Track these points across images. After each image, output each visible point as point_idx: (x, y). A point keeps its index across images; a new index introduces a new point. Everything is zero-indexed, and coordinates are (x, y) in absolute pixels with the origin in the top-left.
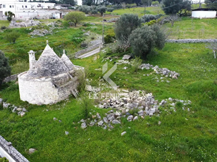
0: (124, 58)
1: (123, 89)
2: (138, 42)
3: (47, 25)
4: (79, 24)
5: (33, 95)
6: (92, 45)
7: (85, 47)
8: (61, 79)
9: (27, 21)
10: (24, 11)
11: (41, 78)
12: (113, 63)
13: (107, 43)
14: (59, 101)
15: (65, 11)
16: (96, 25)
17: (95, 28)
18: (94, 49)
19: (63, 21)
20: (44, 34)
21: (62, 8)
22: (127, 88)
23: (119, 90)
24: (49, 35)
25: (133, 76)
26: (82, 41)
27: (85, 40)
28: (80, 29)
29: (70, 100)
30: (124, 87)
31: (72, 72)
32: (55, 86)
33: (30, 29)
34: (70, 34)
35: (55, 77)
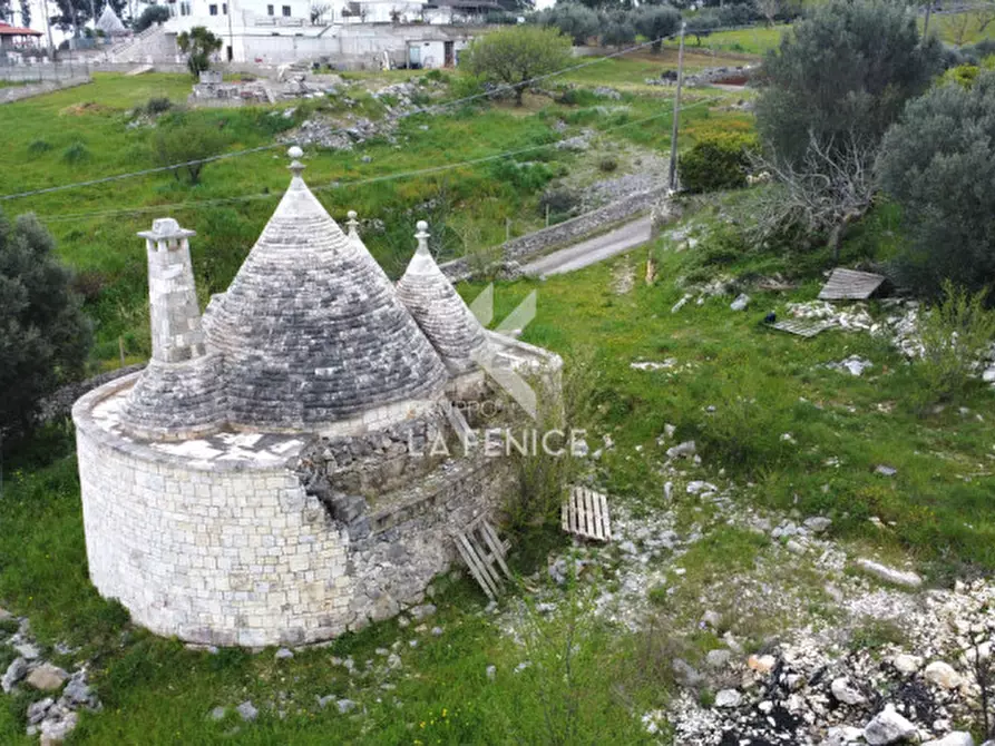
0: (829, 290)
1: (870, 556)
2: (965, 180)
3: (376, 97)
4: (538, 92)
5: (159, 569)
6: (602, 203)
7: (561, 214)
8: (379, 451)
9: (283, 75)
10: (276, 30)
11: (230, 439)
12: (760, 324)
13: (698, 191)
14: (352, 628)
15: (470, 31)
16: (627, 98)
17: (619, 112)
18: (617, 227)
19: (457, 75)
20: (354, 137)
21: (457, 17)
22: (904, 543)
23: (833, 558)
24: (376, 143)
25: (929, 441)
26: (549, 178)
27: (564, 173)
28: (542, 116)
29: (443, 616)
30: (874, 537)
31: (476, 384)
32: (330, 507)
33: (287, 114)
34: (487, 141)
35: (334, 431)
